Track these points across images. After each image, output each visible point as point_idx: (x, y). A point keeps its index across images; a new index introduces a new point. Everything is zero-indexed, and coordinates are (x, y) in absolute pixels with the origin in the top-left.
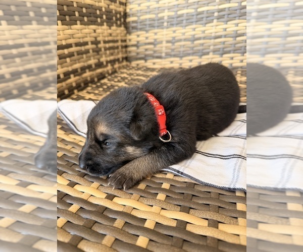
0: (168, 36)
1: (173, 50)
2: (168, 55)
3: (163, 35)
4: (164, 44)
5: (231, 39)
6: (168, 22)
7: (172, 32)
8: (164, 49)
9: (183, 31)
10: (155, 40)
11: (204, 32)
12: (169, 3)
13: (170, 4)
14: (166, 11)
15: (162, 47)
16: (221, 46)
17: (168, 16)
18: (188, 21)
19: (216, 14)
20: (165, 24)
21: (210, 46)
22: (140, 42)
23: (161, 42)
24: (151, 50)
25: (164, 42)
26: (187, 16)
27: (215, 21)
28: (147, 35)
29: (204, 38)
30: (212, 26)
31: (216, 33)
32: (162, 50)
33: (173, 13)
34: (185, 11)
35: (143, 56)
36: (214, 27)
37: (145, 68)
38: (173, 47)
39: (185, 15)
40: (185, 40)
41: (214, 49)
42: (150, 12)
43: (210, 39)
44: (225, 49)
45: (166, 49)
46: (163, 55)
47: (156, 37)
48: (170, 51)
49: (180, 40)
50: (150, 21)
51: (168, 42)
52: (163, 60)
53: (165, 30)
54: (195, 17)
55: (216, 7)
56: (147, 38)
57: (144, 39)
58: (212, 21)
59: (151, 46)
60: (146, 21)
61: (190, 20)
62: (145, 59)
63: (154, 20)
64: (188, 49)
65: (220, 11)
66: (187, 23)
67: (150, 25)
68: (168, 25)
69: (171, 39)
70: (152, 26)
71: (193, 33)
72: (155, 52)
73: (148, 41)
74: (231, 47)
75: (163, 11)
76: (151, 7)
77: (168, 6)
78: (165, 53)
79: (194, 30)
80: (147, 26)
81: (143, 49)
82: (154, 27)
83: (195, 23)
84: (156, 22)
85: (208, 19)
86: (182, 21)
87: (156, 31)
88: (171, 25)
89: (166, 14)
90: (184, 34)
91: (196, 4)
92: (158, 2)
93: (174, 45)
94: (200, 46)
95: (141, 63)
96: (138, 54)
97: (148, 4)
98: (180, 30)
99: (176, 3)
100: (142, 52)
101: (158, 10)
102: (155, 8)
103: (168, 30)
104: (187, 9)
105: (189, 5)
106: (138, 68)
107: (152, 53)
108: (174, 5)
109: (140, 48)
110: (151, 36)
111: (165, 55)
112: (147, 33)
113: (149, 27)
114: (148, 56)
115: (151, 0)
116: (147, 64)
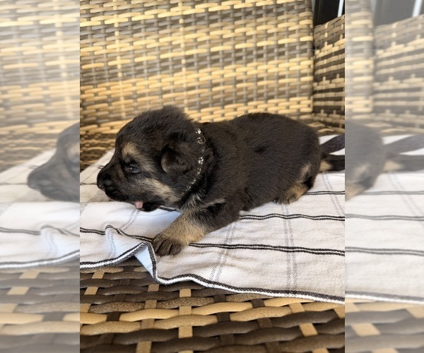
0: (125, 90)
2: (130, 115)
3: (119, 89)
4: (122, 101)
5: (207, 90)
6: (123, 72)
7: (131, 85)
8: (123, 107)
9: (146, 83)
10: (109, 96)
11: (173, 83)
12: (121, 48)
13: (122, 50)
15: (120, 105)
16: (196, 99)
17: (122, 64)
18: (150, 70)
19: (184, 61)
20: (120, 75)
21: (183, 100)
22: (87, 100)
23: (117, 99)
24: (105, 110)
25: (122, 98)
26: (148, 64)
27: (184, 69)
28: (95, 90)
29: (174, 91)
30: (182, 76)
31: (187, 83)
32: (120, 109)
33: (129, 61)
34: (143, 59)
35: (94, 118)
36: (184, 77)
37: (99, 135)
38: (135, 104)
39: (145, 63)
40: (150, 94)
41: (189, 103)
42: (95, 59)
43: (182, 91)
44: (202, 103)
45: (126, 108)
47: (109, 92)
48: (132, 109)
49: (143, 95)
50: (96, 71)
51: (127, 98)
53: (120, 82)
54: (158, 65)
55: (183, 53)
56: (96, 94)
57: (93, 95)
58: (180, 70)
59: (106, 105)
60: (91, 72)
61: (151, 69)
62: (96, 122)
63: (101, 70)
65: (188, 57)
66: (148, 72)
67: (97, 76)
68: (123, 76)
69: (131, 93)
70: (101, 79)
71: (159, 85)
72: (111, 112)
73: (97, 98)
74: (207, 100)
75: (114, 58)
76: (95, 53)
77: (120, 52)
78: (126, 112)
79: (160, 80)
80: (94, 78)
81: (92, 109)
82: (104, 79)
83: (159, 72)
84: (106, 72)
85: (175, 67)
86: (142, 70)
87: (108, 84)
88: (127, 76)
89: (118, 62)
90: (147, 86)
91: (157, 49)
92: (106, 46)
93: (136, 101)
94: (171, 101)
95: (93, 128)
96: (85, 116)
97: (90, 49)
98: (142, 81)
99: (131, 48)
100: (90, 113)
101: (107, 57)
102: (102, 54)
103: (124, 82)
104: (147, 55)
105: (148, 51)
106: (89, 136)
107: (106, 113)
108: (129, 51)
109: (88, 108)
110: (102, 91)
111: (127, 115)
112: (94, 88)
113: (97, 80)
114: (101, 119)
115: (95, 44)
116: (100, 129)
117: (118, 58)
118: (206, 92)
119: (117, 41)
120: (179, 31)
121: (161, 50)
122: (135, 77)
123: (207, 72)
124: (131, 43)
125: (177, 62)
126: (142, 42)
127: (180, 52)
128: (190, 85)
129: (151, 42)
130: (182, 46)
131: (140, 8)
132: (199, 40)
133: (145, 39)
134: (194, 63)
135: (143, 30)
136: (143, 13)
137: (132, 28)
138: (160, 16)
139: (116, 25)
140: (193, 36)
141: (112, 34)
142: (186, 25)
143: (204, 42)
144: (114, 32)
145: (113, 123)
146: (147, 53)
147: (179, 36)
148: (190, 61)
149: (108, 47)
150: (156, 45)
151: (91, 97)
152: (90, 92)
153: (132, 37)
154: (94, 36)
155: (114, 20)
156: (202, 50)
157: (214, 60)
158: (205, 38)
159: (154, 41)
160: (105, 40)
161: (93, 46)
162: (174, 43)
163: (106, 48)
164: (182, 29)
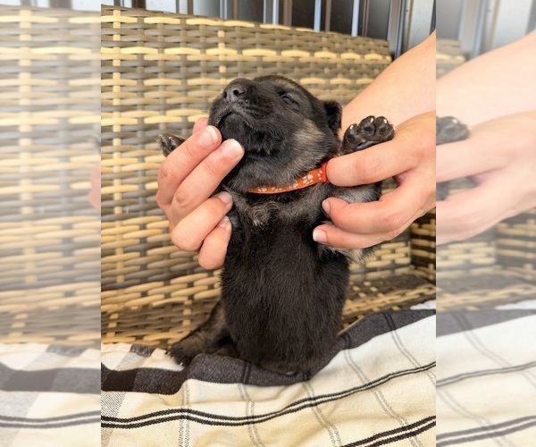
0: (125, 236)
1: (144, 267)
3: (114, 234)
4: (120, 255)
6: (123, 205)
7: (137, 227)
8: (119, 265)
12: (122, 166)
13: (125, 169)
14: (116, 182)
17: (122, 193)
20: (117, 210)
38: (143, 260)
45: (125, 266)
46: (120, 279)
49: (157, 245)
51: (127, 249)
52: (121, 291)
53: (117, 223)
64: (181, 259)
68: (123, 212)
75: (110, 182)
77: (122, 172)
78: (125, 274)
88: (131, 212)
89: (116, 189)
90: (166, 230)
93: (145, 255)
98: (157, 221)
99: (140, 166)
103: (125, 222)
111: (126, 280)
119: (116, 155)
124: (142, 158)
139: (116, 129)
141: (108, 142)
144: (111, 139)
153: (144, 148)
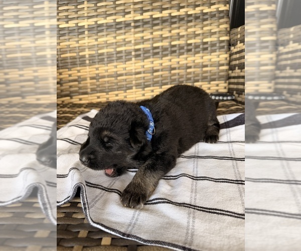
0: (91, 73)
1: (98, 86)
2: (94, 91)
3: (86, 72)
4: (89, 81)
5: (149, 75)
6: (90, 60)
7: (95, 69)
8: (89, 85)
9: (106, 68)
10: (79, 77)
11: (125, 69)
13: (90, 44)
15: (87, 83)
16: (142, 81)
17: (89, 55)
19: (133, 53)
20: (87, 62)
21: (132, 81)
22: (63, 79)
23: (85, 79)
24: (75, 86)
25: (88, 79)
26: (107, 55)
28: (70, 72)
29: (126, 74)
30: (132, 64)
31: (135, 69)
32: (87, 86)
33: (94, 52)
34: (104, 51)
35: (68, 92)
36: (133, 65)
37: (71, 104)
38: (98, 83)
39: (105, 54)
40: (109, 76)
41: (136, 83)
42: (70, 51)
43: (132, 75)
44: (146, 84)
45: (91, 85)
46: (89, 90)
47: (79, 74)
48: (95, 86)
49: (103, 77)
50: (71, 59)
51: (92, 78)
52: (90, 95)
53: (88, 67)
54: (115, 55)
55: (133, 48)
56: (70, 75)
57: (68, 76)
58: (130, 59)
59: (76, 83)
60: (67, 59)
61: (110, 58)
62: (70, 95)
63: (74, 58)
64: (114, 84)
65: (136, 50)
66: (108, 61)
67: (71, 62)
68: (90, 63)
69: (95, 75)
70: (74, 64)
71: (115, 70)
72: (80, 88)
73: (71, 78)
74: (150, 82)
75: (83, 50)
76: (71, 46)
77: (88, 46)
78: (91, 89)
79: (116, 67)
80: (69, 64)
81: (67, 86)
82: (76, 64)
83: (115, 61)
84: (78, 60)
85: (127, 57)
86: (104, 59)
87: (79, 68)
88: (93, 62)
89: (87, 53)
90: (107, 71)
91: (114, 44)
92: (78, 41)
93: (99, 81)
94: (123, 82)
95: (67, 100)
96: (62, 91)
97: (67, 43)
98: (103, 67)
99: (96, 43)
100: (65, 89)
101: (79, 49)
102: (76, 47)
103: (90, 67)
104: (107, 48)
105: (108, 45)
106: (64, 105)
107: (77, 89)
108: (94, 45)
109: (64, 85)
110: (74, 73)
111: (91, 91)
112: (69, 71)
113: (71, 65)
114: (73, 93)
115: (70, 40)
116: (72, 100)
117: (87, 50)
118: (149, 76)
119: (86, 38)
120: (131, 32)
121: (117, 45)
122: (98, 64)
123: (150, 62)
124: (96, 40)
125: (128, 53)
126: (104, 39)
127: (131, 46)
128: (137, 70)
129: (110, 39)
130: (133, 42)
131: (104, 14)
132: (145, 38)
133: (106, 37)
134: (141, 55)
135: (105, 30)
136: (105, 18)
137: (97, 29)
138: (117, 21)
139: (86, 27)
140: (140, 35)
141: (83, 33)
142: (136, 27)
143: (148, 40)
144: (84, 32)
145: (81, 96)
146: (107, 46)
147: (131, 35)
148: (138, 53)
149: (80, 42)
150: (114, 41)
151: (66, 77)
152: (66, 74)
153: (97, 35)
154: (70, 34)
155: (85, 23)
156: (147, 45)
157: (155, 52)
158: (150, 36)
159: (113, 38)
160: (78, 37)
161: (69, 41)
162: (126, 40)
163: (78, 43)
164: (133, 30)
